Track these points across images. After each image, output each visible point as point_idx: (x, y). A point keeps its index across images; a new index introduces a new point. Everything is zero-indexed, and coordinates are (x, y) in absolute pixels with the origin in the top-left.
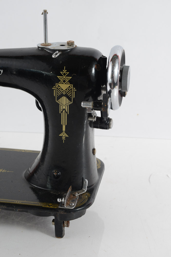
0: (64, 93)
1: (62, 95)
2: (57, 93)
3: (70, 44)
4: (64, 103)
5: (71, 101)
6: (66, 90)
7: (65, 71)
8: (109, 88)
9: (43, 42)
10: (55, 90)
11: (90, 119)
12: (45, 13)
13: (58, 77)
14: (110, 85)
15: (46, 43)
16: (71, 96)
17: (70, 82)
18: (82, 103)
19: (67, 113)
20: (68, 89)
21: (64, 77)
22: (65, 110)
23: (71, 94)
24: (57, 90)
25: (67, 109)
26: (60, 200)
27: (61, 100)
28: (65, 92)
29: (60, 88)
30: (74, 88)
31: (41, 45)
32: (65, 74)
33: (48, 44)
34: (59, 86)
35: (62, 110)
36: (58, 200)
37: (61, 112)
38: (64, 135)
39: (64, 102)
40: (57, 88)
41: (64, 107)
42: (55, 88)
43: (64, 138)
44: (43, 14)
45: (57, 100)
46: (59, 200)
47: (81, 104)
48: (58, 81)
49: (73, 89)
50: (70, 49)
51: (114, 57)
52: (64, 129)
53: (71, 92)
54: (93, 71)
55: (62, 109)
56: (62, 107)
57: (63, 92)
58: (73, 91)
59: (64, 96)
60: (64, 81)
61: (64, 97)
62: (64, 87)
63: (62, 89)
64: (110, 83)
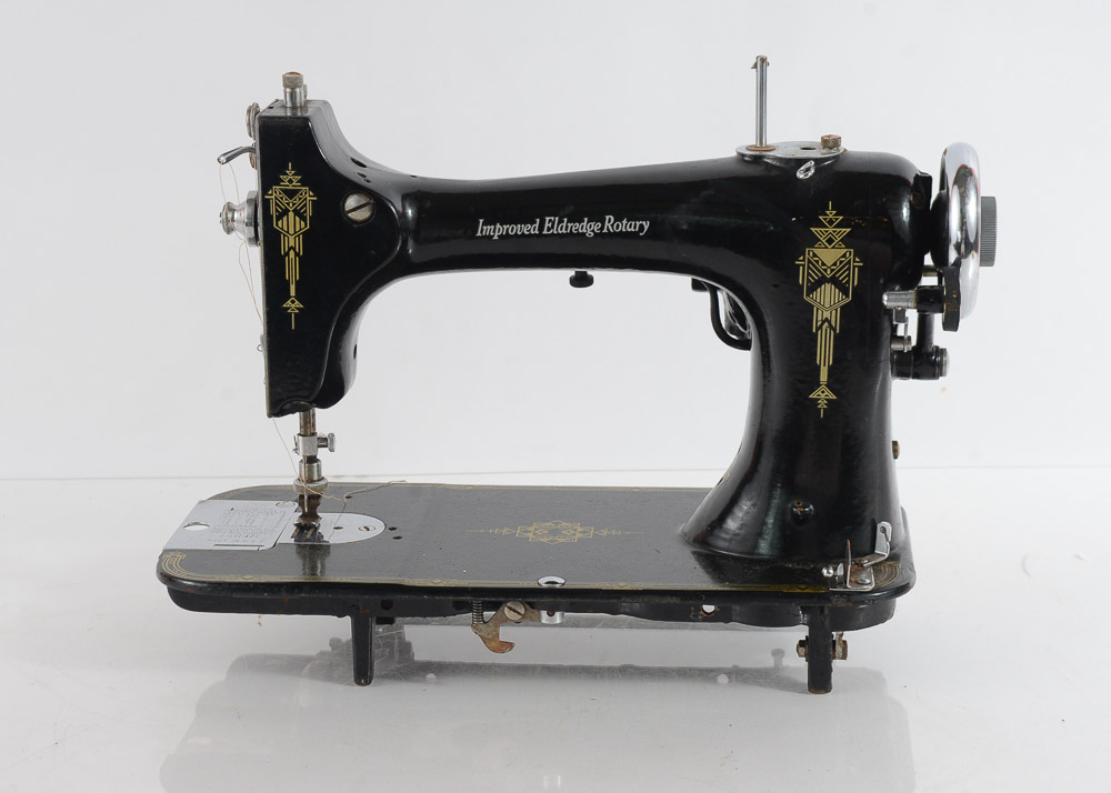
0: (829, 274)
1: (822, 281)
2: (809, 274)
3: (831, 143)
4: (827, 303)
5: (847, 296)
6: (835, 264)
7: (831, 214)
8: (953, 256)
9: (753, 141)
10: (804, 266)
11: (897, 346)
12: (761, 64)
13: (813, 229)
14: (958, 247)
15: (761, 143)
16: (848, 282)
17: (847, 241)
18: (885, 297)
19: (835, 330)
20: (841, 262)
21: (831, 230)
22: (829, 322)
23: (848, 275)
24: (809, 268)
25: (836, 319)
26: (831, 571)
27: (817, 294)
28: (832, 270)
29: (817, 262)
30: (857, 259)
31: (748, 149)
32: (831, 222)
33: (767, 147)
34: (815, 255)
35: (819, 323)
36: (825, 571)
37: (817, 329)
38: (823, 395)
39: (827, 299)
40: (809, 261)
41: (827, 315)
42: (804, 260)
43: (822, 405)
44: (755, 66)
45: (808, 295)
46: (828, 572)
47: (881, 299)
48: (814, 241)
49: (854, 261)
50: (834, 157)
51: (962, 172)
52: (824, 377)
53: (849, 269)
54: (905, 212)
55: (820, 318)
56: (820, 312)
57: (825, 270)
58: (854, 267)
59: (829, 280)
60: (830, 241)
61: (828, 286)
62: (829, 256)
63: (823, 264)
64: (957, 242)
